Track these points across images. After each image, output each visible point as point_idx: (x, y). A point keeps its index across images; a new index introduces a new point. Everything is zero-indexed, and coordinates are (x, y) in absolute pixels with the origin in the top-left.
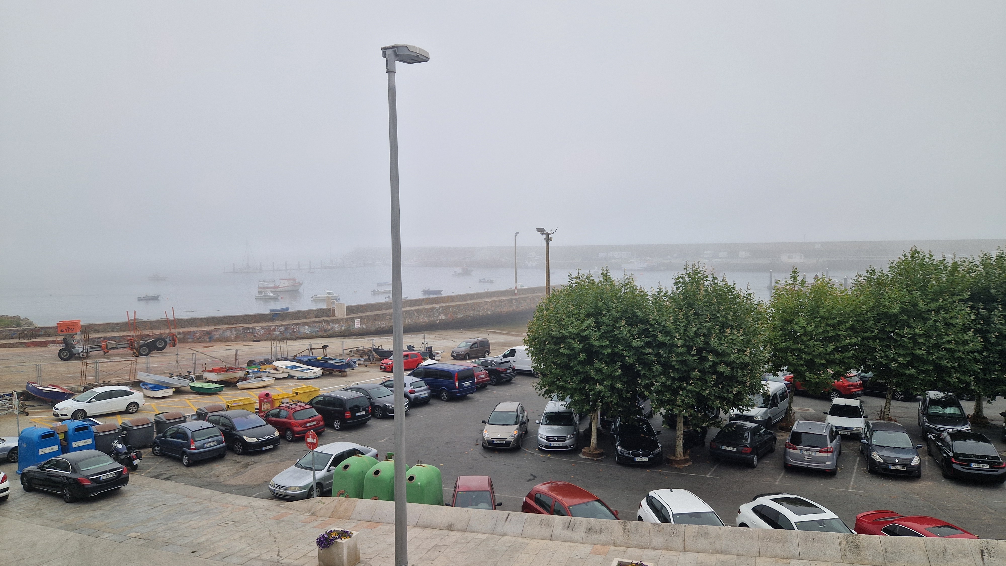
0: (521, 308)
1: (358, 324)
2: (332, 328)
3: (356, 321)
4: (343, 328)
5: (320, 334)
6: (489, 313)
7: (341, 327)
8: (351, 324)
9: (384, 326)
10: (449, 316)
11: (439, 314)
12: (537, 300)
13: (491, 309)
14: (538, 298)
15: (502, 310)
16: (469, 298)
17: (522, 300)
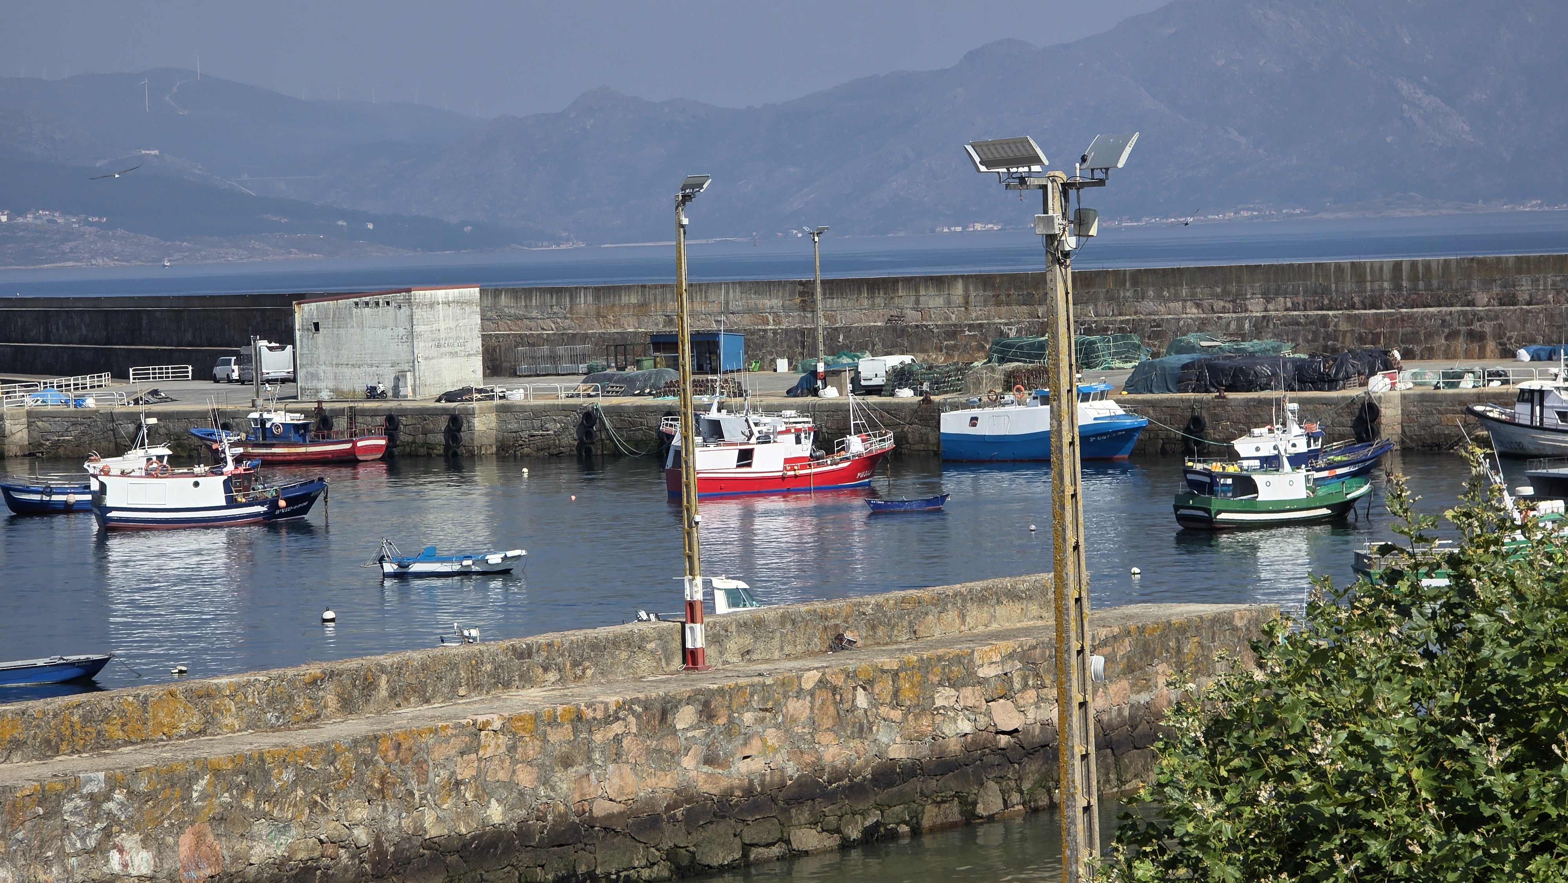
12: (862, 700)
13: (510, 785)
14: (868, 685)
15: (592, 789)
16: (332, 701)
17: (746, 706)
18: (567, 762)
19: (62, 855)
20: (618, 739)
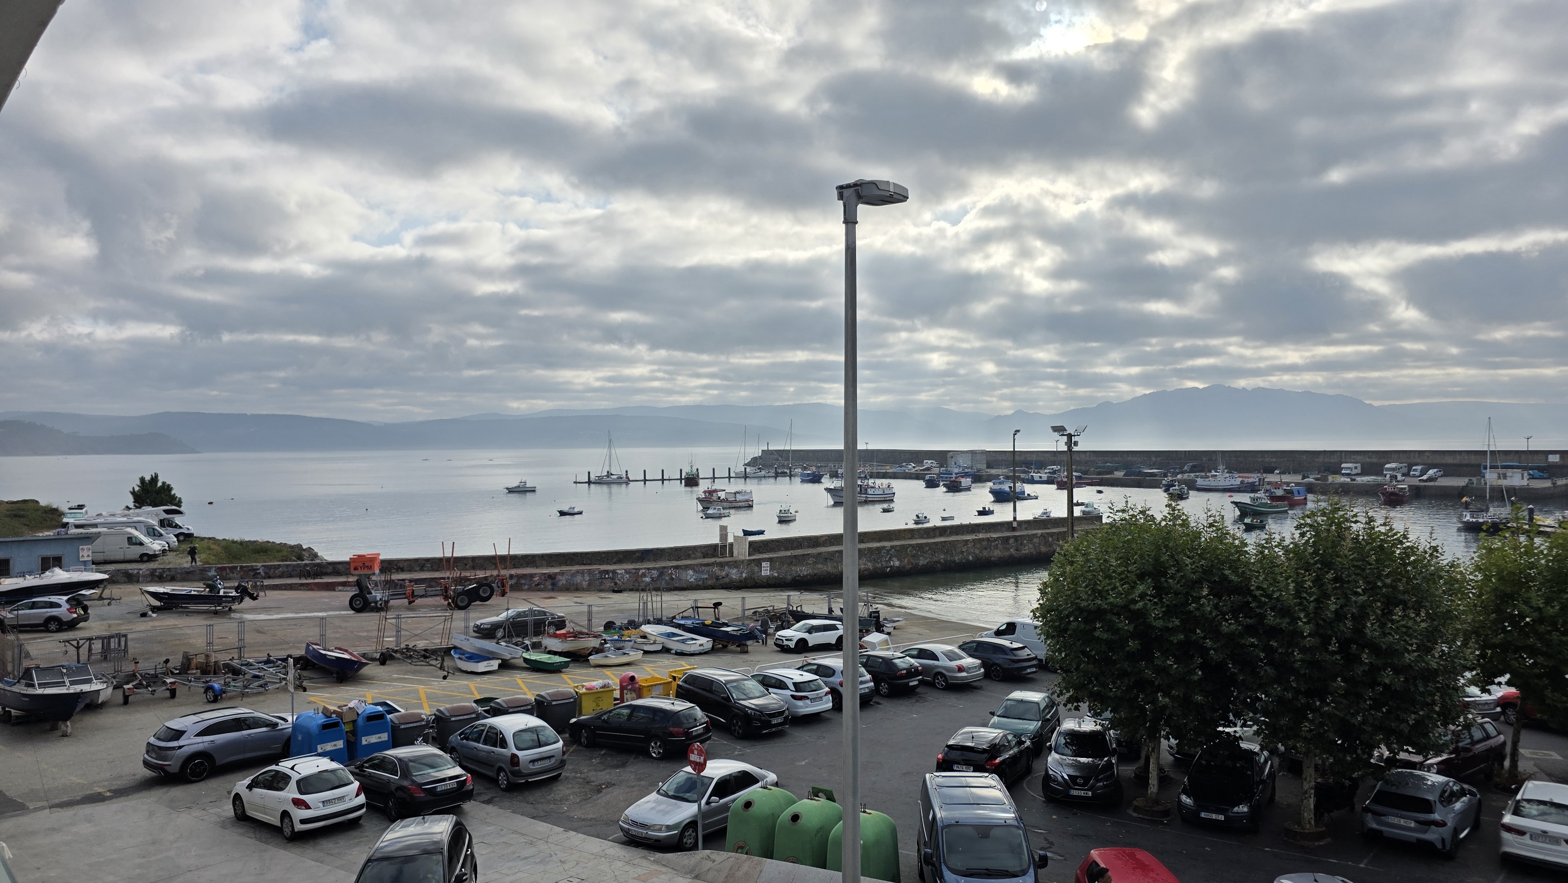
0: (1024, 552)
1: (766, 570)
2: (727, 575)
3: (764, 564)
4: (744, 575)
5: (710, 582)
6: (971, 558)
7: (742, 573)
8: (756, 569)
9: (805, 573)
10: (906, 560)
11: (890, 558)
12: (1050, 539)
13: (974, 553)
14: (1052, 536)
15: (991, 554)
16: (938, 534)
17: (1025, 539)
18: (986, 549)
19: (881, 561)
20: (997, 545)
